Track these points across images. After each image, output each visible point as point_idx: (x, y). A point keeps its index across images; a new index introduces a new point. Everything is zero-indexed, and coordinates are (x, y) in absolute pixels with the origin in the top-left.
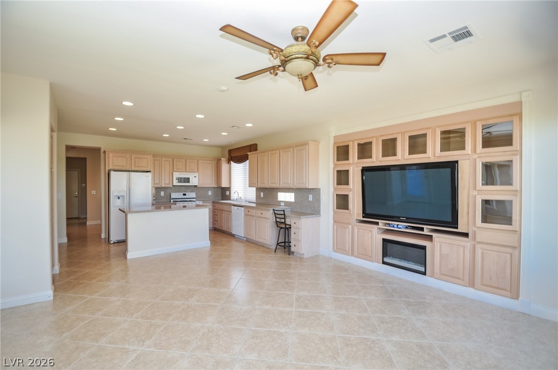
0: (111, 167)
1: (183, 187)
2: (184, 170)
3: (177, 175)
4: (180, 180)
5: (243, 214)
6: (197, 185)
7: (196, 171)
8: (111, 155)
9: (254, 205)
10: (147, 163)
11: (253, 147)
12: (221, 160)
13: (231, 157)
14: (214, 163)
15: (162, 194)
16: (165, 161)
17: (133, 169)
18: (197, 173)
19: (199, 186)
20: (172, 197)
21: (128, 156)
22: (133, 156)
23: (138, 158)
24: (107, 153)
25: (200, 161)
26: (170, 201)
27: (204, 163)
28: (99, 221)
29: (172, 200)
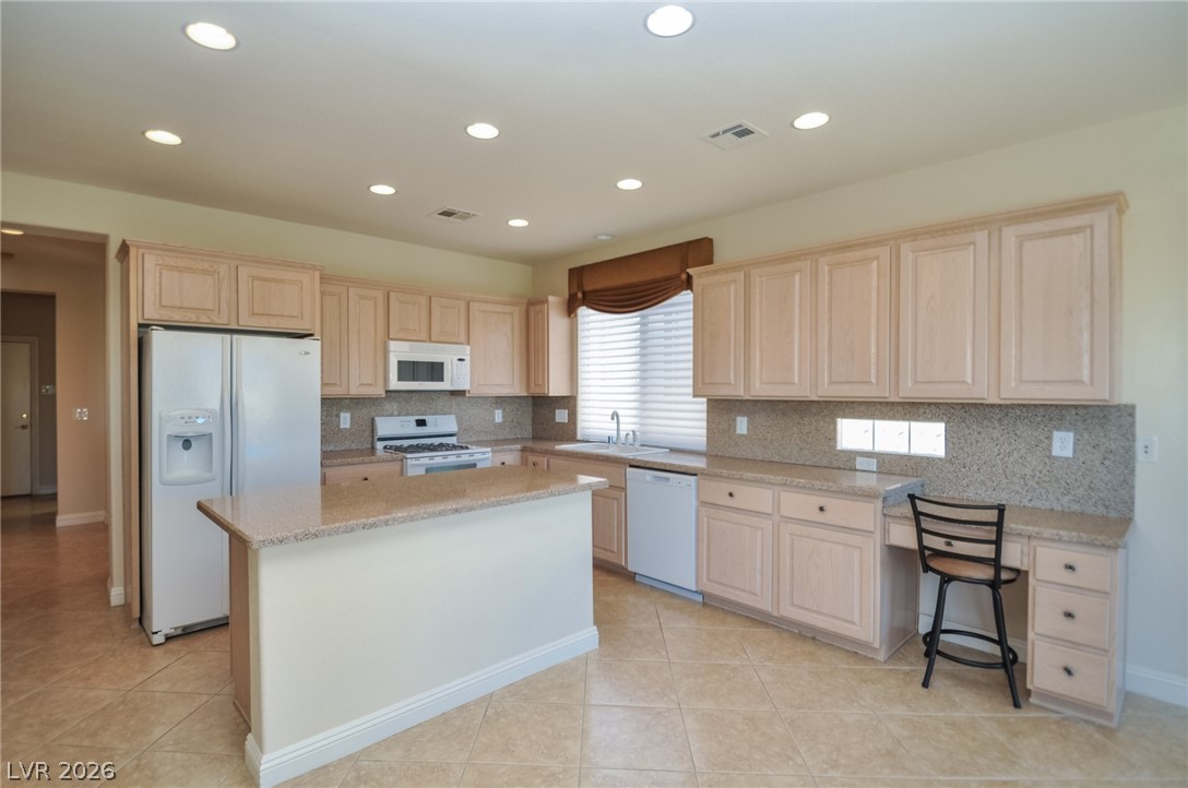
0: (151, 313)
1: (415, 397)
2: (424, 336)
3: (400, 351)
4: (409, 370)
5: (694, 503)
6: (466, 387)
7: (463, 338)
8: (151, 261)
9: (699, 463)
10: (297, 299)
11: (699, 251)
12: (546, 301)
13: (584, 293)
14: (517, 311)
15: (345, 420)
16: (361, 297)
17: (247, 322)
18: (468, 347)
19: (475, 392)
20: (381, 432)
21: (223, 269)
22: (244, 272)
23: (265, 280)
24: (133, 252)
25: (474, 306)
26: (373, 448)
27: (485, 311)
28: (102, 513)
29: (380, 445)
